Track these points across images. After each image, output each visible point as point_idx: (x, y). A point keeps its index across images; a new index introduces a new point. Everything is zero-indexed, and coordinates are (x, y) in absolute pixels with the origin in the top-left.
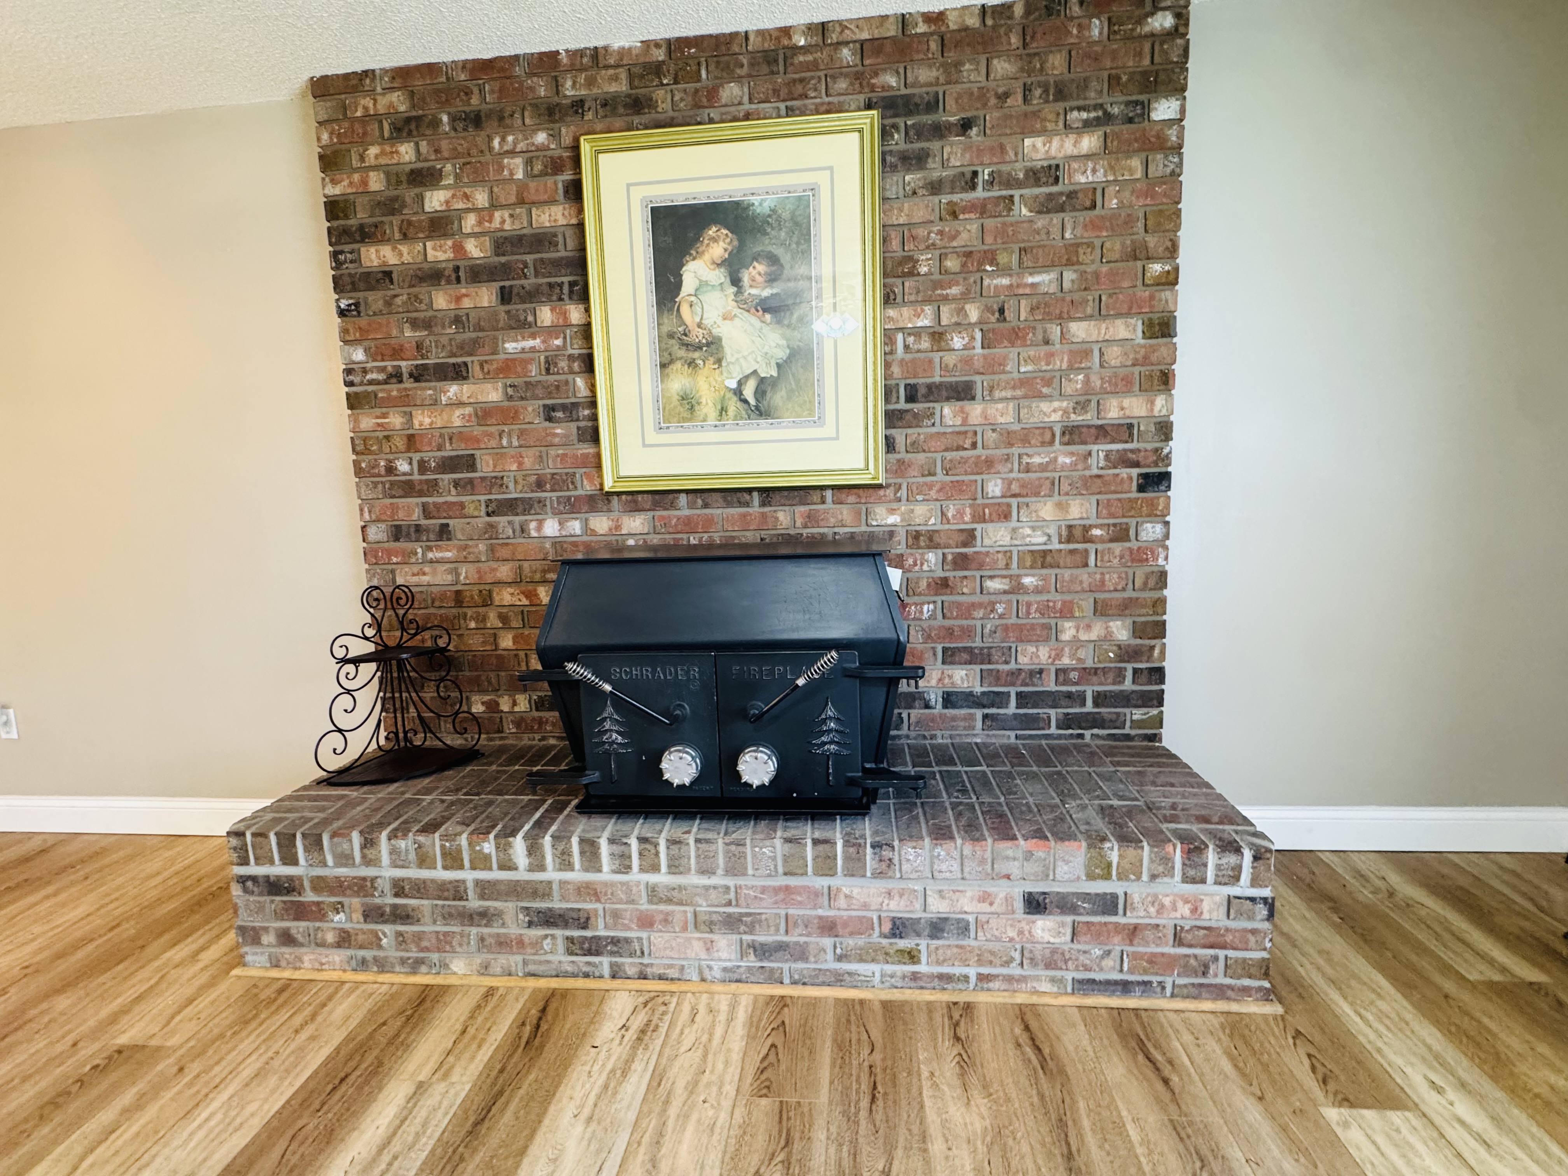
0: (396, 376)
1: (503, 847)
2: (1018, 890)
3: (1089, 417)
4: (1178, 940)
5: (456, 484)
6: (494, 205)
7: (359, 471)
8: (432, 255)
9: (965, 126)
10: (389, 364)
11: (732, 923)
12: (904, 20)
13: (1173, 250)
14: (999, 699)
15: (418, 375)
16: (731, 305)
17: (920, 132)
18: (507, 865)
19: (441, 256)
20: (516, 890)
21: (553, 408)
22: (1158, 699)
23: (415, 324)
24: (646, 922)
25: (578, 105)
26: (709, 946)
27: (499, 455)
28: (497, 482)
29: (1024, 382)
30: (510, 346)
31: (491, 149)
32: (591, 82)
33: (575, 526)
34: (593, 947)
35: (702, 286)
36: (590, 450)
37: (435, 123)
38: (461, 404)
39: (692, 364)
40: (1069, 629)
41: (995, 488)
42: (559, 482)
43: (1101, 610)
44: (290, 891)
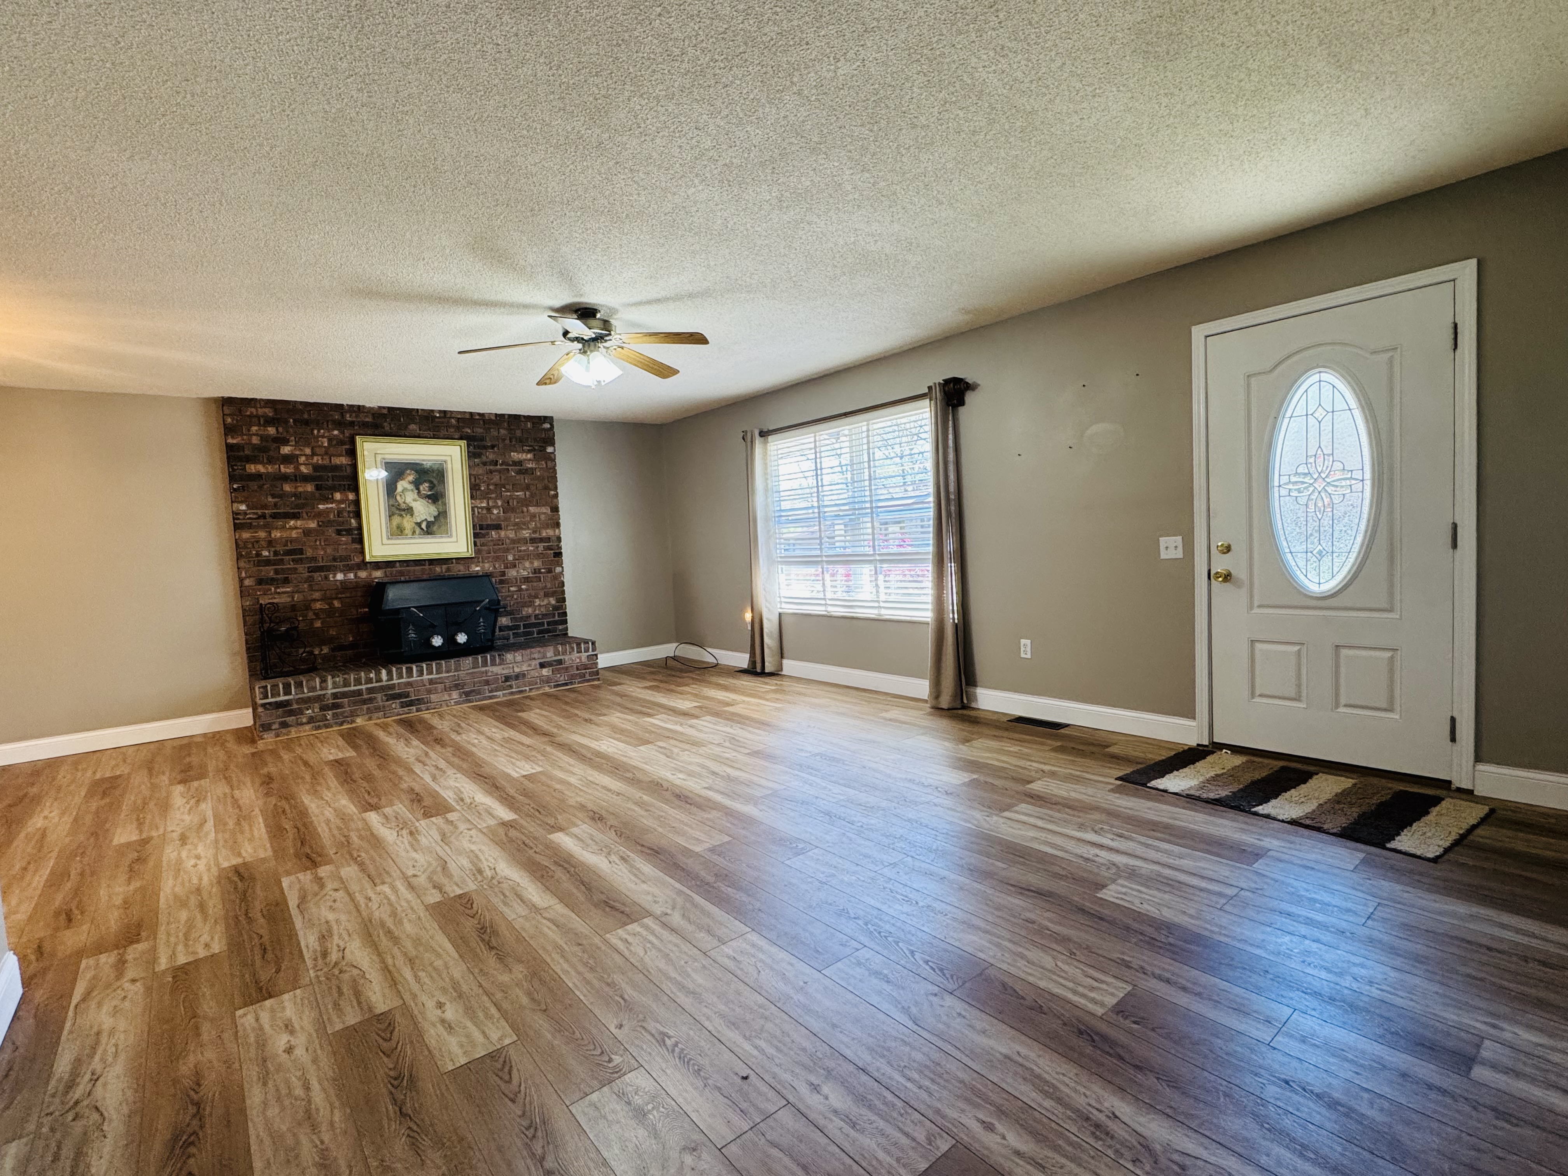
0: (263, 516)
1: (378, 674)
2: (537, 662)
3: (537, 535)
4: (578, 669)
5: (293, 560)
6: (314, 454)
7: (239, 557)
8: (283, 469)
9: (493, 447)
10: (259, 512)
11: (457, 687)
12: (471, 414)
13: (556, 488)
14: (517, 627)
15: (275, 516)
16: (416, 496)
17: (479, 447)
18: (380, 680)
19: (288, 471)
20: (382, 688)
21: (341, 530)
22: (565, 622)
23: (273, 496)
24: (429, 692)
25: (352, 424)
26: (450, 695)
27: (315, 548)
28: (314, 559)
29: (516, 524)
30: (321, 507)
31: (312, 433)
32: (357, 416)
33: (351, 576)
34: (411, 704)
35: (405, 490)
36: (359, 546)
37: (287, 422)
38: (296, 528)
39: (401, 516)
40: (537, 602)
41: (510, 558)
42: (342, 559)
43: (546, 595)
44: (286, 706)
